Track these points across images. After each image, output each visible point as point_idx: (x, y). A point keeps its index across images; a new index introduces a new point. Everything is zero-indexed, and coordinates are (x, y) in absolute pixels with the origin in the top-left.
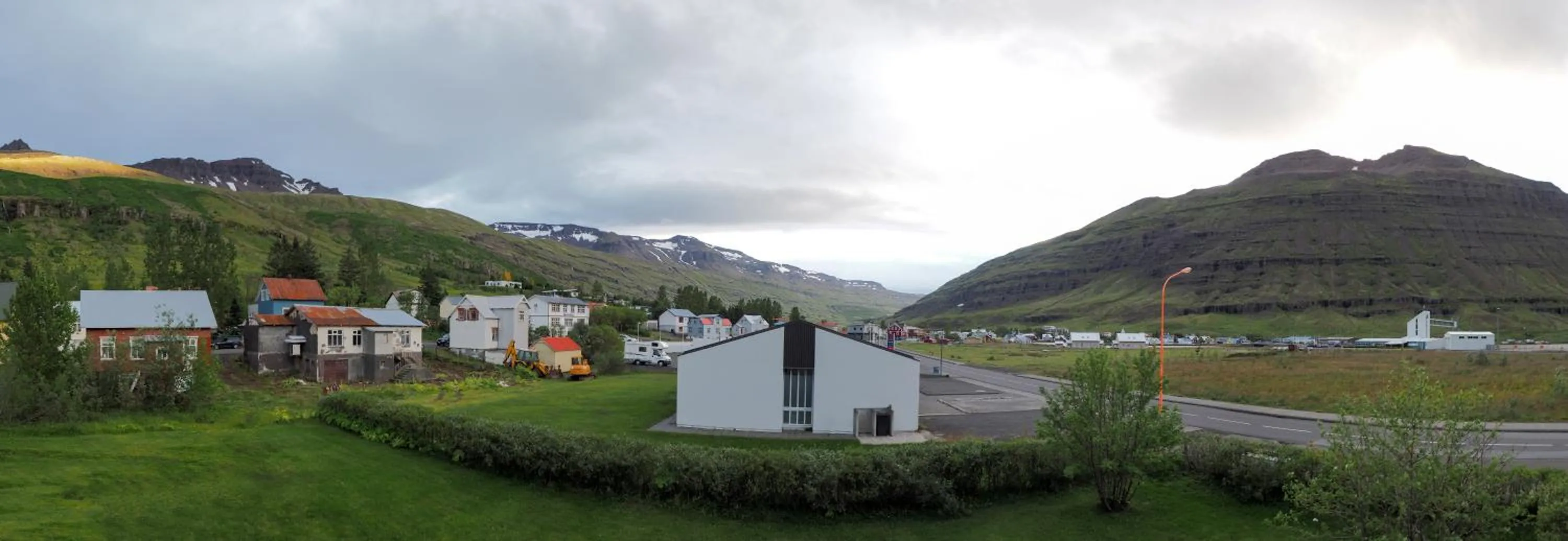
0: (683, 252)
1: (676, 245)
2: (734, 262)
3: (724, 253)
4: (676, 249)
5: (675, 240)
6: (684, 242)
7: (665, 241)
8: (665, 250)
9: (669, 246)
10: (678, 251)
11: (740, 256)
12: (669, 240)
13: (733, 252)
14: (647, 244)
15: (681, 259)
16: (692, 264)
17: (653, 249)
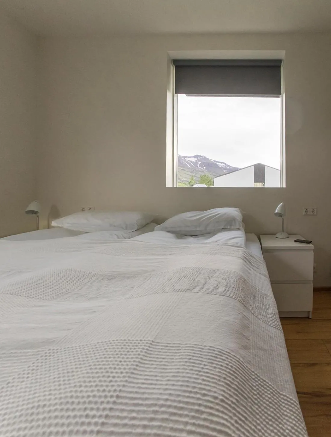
0: (199, 163)
1: (196, 159)
2: (222, 168)
3: (217, 163)
4: (196, 161)
5: (196, 156)
6: (200, 158)
7: (191, 157)
8: (191, 161)
9: (194, 160)
10: (197, 162)
11: (225, 165)
12: (193, 157)
13: (221, 163)
14: (182, 158)
15: (198, 166)
16: (203, 168)
17: (185, 161)
